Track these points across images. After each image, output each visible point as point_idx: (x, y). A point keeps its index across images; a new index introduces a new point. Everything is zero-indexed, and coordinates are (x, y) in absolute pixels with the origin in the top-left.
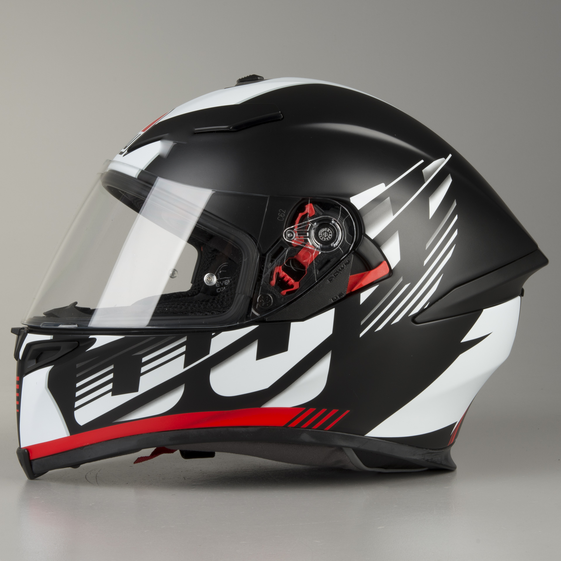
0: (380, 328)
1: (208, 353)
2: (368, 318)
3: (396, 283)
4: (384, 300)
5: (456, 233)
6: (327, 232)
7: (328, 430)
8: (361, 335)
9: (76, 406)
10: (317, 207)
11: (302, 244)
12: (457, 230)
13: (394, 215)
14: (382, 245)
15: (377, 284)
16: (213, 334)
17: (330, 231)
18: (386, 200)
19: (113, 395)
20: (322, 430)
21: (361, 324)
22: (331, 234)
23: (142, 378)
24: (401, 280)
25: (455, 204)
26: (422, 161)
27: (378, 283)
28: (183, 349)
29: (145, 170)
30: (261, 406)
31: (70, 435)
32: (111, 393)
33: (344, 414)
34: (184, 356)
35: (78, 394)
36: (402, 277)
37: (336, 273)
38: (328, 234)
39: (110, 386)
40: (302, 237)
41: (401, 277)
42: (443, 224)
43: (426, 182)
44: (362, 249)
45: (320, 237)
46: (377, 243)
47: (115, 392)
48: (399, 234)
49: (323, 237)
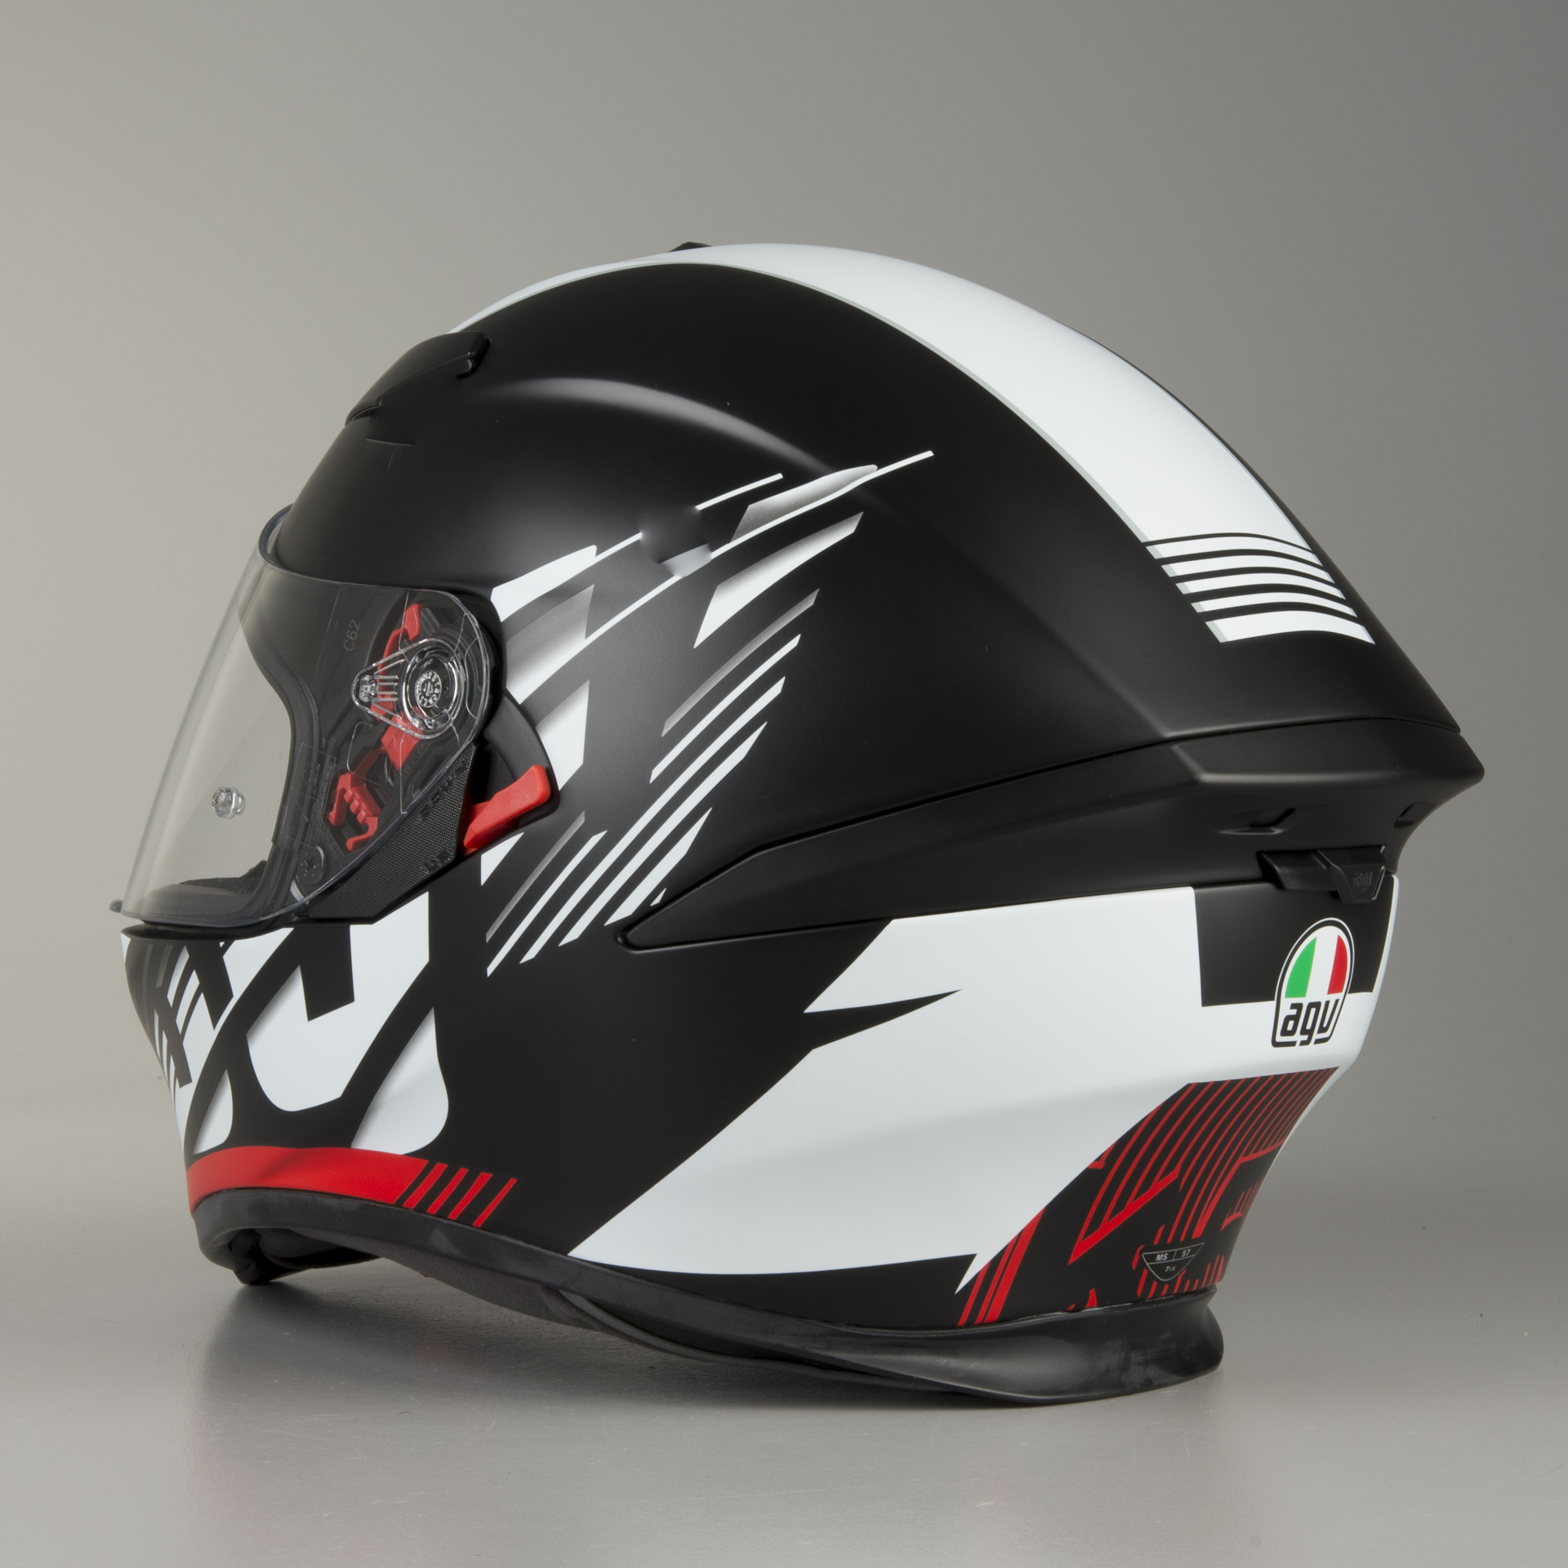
0: (531, 954)
1: (230, 996)
2: (501, 923)
3: (567, 828)
4: (537, 877)
5: (776, 690)
6: (434, 683)
7: (481, 1229)
8: (491, 969)
10: (426, 613)
11: (386, 715)
12: (783, 680)
13: (587, 635)
14: (540, 721)
15: (519, 830)
16: (222, 944)
17: (437, 680)
18: (581, 592)
20: (468, 1225)
21: (487, 941)
22: (438, 687)
24: (580, 821)
25: (809, 602)
26: (779, 476)
27: (523, 829)
28: (194, 982)
30: (350, 1145)
33: (506, 1186)
34: (202, 996)
36: (583, 814)
37: (436, 795)
38: (434, 688)
40: (388, 696)
41: (580, 813)
42: (738, 664)
43: (735, 539)
44: (495, 733)
45: (418, 696)
46: (532, 715)
48: (590, 690)
49: (423, 697)
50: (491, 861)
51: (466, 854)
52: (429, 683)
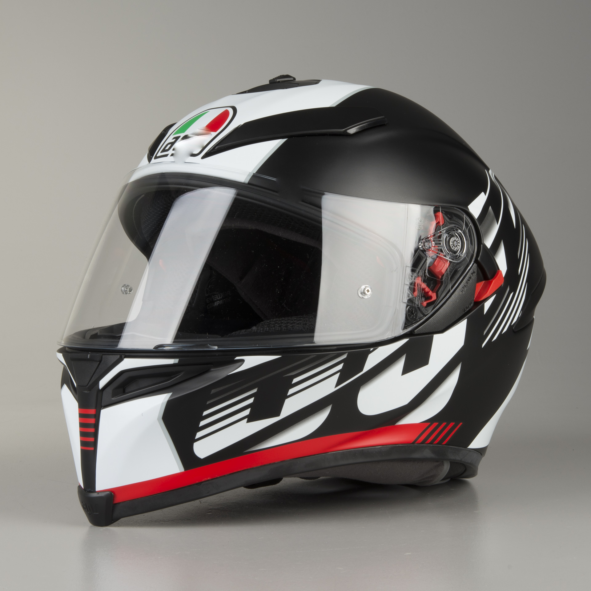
0: (496, 337)
1: (362, 370)
6: (456, 241)
7: (436, 444)
8: (483, 345)
9: (197, 437)
10: (445, 216)
13: (497, 224)
14: (495, 255)
15: (494, 294)
16: (371, 349)
18: (489, 208)
19: (248, 422)
20: (440, 444)
21: (484, 335)
23: (287, 401)
24: (508, 289)
27: (496, 293)
28: (340, 367)
29: (256, 173)
30: (395, 424)
31: (185, 470)
32: (246, 419)
33: (458, 427)
34: (339, 374)
35: (202, 423)
36: (509, 286)
38: (457, 243)
39: (247, 412)
40: (437, 247)
42: (521, 234)
43: (500, 192)
45: (451, 246)
47: (251, 418)
48: (503, 243)
49: (454, 247)
50: (487, 305)
51: (479, 303)
52: (455, 241)
